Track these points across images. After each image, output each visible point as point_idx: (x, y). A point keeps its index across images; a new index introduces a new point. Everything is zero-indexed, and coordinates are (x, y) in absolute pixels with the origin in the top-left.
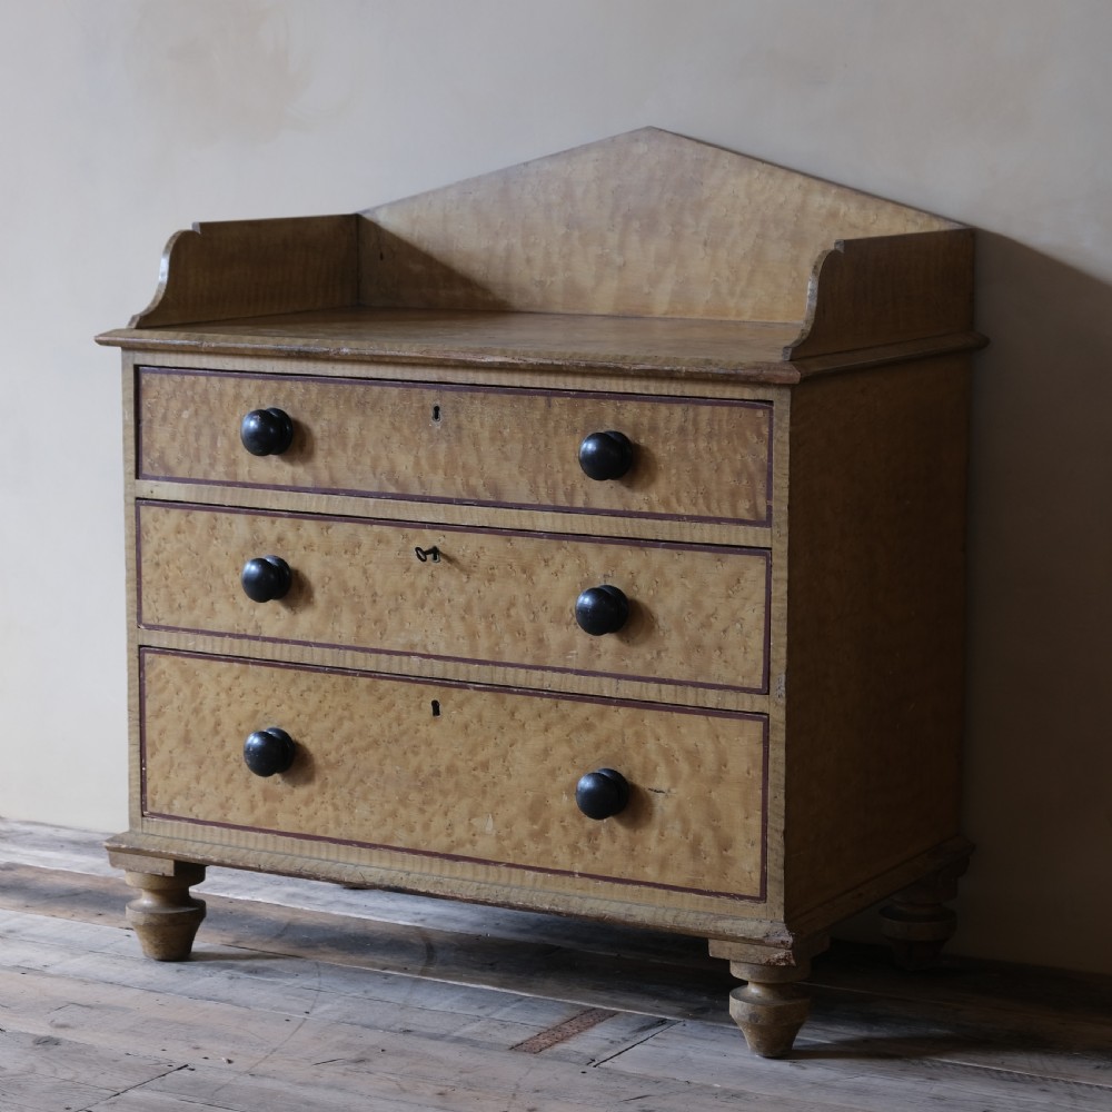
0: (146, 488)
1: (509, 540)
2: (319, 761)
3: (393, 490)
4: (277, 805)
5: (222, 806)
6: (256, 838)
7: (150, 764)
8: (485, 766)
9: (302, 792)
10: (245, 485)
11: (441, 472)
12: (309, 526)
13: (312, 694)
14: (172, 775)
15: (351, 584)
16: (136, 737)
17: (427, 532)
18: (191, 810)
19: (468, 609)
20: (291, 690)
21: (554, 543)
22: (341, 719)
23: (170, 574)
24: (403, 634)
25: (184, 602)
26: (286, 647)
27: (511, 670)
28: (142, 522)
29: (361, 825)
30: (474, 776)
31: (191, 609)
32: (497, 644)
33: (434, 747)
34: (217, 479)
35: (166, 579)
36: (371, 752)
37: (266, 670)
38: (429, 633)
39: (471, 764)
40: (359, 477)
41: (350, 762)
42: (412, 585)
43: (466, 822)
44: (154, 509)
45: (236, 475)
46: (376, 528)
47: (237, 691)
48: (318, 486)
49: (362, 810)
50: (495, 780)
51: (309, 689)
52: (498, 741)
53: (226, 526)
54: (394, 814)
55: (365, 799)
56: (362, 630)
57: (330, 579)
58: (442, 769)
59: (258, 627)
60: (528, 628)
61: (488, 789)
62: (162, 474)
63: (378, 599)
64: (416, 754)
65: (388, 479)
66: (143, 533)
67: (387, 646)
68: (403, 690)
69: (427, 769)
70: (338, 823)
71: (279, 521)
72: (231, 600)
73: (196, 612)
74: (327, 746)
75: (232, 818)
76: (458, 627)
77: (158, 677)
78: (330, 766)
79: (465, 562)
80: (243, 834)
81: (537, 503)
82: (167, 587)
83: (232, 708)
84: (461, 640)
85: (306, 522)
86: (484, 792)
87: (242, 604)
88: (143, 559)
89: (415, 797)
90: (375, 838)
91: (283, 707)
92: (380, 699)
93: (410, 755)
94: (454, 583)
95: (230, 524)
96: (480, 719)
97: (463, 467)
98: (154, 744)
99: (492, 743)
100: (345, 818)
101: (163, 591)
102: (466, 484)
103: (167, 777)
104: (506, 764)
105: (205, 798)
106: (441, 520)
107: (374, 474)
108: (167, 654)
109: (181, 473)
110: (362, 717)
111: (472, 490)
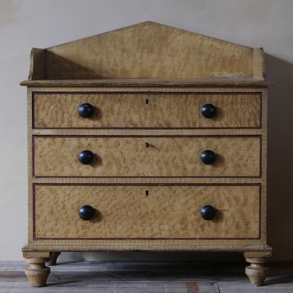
0: (36, 132)
1: (174, 139)
2: (103, 214)
3: (131, 126)
4: (87, 230)
5: (66, 233)
6: (79, 242)
7: (37, 222)
8: (165, 209)
9: (97, 225)
10: (75, 128)
11: (149, 119)
12: (101, 140)
13: (101, 193)
14: (46, 225)
15: (116, 157)
16: (32, 214)
17: (144, 138)
18: (53, 235)
19: (159, 161)
20: (93, 193)
21: (189, 139)
22: (112, 200)
23: (46, 159)
24: (135, 171)
25: (52, 168)
26: (91, 179)
27: (174, 179)
28: (35, 143)
29: (119, 233)
30: (161, 213)
31: (54, 170)
32: (170, 171)
33: (146, 205)
34: (64, 127)
35: (44, 161)
36: (123, 209)
37: (83, 187)
38: (145, 170)
39: (160, 209)
40: (119, 123)
41: (115, 213)
42: (139, 156)
43: (158, 227)
44: (40, 138)
45: (72, 125)
46: (126, 139)
47: (72, 195)
48: (103, 127)
49: (119, 228)
50: (168, 213)
51: (100, 192)
52: (169, 201)
53: (68, 142)
54: (132, 228)
55: (121, 224)
56: (120, 171)
57: (108, 156)
58: (149, 212)
59: (80, 173)
60: (180, 165)
61: (166, 216)
62: (42, 127)
63: (126, 161)
64: (140, 208)
65: (129, 123)
66: (35, 146)
67: (129, 175)
68: (135, 188)
69: (144, 212)
70: (111, 233)
71: (89, 139)
72: (70, 165)
73: (56, 171)
74: (106, 209)
75: (69, 236)
76: (155, 167)
77: (40, 193)
78: (108, 215)
79: (158, 147)
80: (74, 241)
81: (183, 127)
82: (45, 163)
83: (70, 201)
84: (157, 171)
85: (99, 138)
86: (164, 217)
87: (74, 167)
88: (35, 155)
89: (139, 221)
90: (125, 236)
91: (90, 198)
92: (127, 192)
93: (137, 209)
94: (154, 154)
95: (70, 141)
96: (163, 195)
97: (157, 118)
98: (39, 215)
99: (167, 202)
100: (113, 231)
101: (43, 165)
102: (158, 123)
103: (44, 226)
104: (172, 207)
105: (59, 231)
106: (150, 134)
107: (124, 122)
108: (44, 185)
109: (50, 126)
110: (120, 198)
111: (161, 125)
